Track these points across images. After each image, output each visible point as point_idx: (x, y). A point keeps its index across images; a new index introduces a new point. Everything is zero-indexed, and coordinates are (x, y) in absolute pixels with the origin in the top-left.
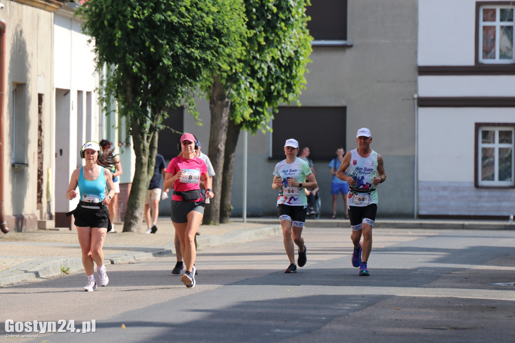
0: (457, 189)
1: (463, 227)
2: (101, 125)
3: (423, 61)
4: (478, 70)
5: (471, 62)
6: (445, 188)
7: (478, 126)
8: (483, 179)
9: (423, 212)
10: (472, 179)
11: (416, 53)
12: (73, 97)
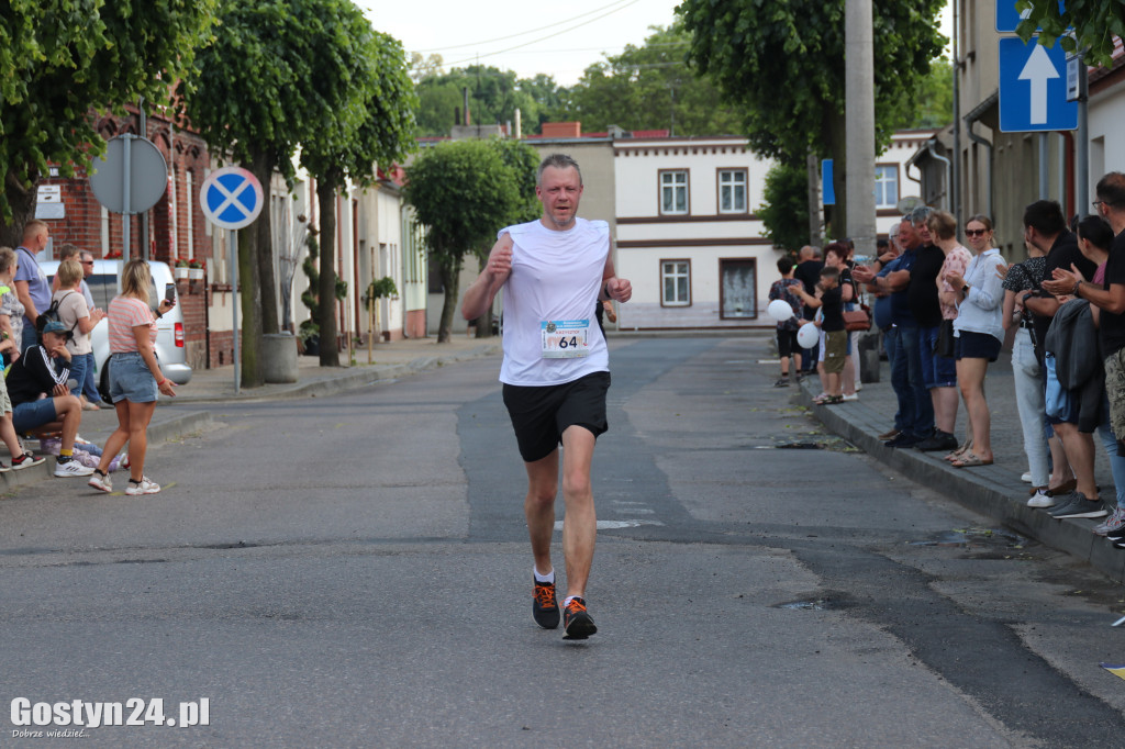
0: (648, 308)
1: (654, 336)
2: (403, 268)
3: (620, 214)
4: (661, 219)
5: (654, 214)
6: (638, 308)
7: (662, 261)
8: (667, 300)
9: (623, 326)
10: (658, 300)
11: (614, 208)
12: (388, 247)
